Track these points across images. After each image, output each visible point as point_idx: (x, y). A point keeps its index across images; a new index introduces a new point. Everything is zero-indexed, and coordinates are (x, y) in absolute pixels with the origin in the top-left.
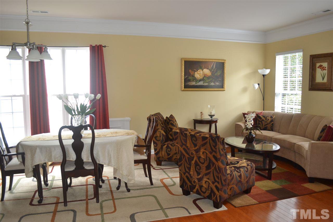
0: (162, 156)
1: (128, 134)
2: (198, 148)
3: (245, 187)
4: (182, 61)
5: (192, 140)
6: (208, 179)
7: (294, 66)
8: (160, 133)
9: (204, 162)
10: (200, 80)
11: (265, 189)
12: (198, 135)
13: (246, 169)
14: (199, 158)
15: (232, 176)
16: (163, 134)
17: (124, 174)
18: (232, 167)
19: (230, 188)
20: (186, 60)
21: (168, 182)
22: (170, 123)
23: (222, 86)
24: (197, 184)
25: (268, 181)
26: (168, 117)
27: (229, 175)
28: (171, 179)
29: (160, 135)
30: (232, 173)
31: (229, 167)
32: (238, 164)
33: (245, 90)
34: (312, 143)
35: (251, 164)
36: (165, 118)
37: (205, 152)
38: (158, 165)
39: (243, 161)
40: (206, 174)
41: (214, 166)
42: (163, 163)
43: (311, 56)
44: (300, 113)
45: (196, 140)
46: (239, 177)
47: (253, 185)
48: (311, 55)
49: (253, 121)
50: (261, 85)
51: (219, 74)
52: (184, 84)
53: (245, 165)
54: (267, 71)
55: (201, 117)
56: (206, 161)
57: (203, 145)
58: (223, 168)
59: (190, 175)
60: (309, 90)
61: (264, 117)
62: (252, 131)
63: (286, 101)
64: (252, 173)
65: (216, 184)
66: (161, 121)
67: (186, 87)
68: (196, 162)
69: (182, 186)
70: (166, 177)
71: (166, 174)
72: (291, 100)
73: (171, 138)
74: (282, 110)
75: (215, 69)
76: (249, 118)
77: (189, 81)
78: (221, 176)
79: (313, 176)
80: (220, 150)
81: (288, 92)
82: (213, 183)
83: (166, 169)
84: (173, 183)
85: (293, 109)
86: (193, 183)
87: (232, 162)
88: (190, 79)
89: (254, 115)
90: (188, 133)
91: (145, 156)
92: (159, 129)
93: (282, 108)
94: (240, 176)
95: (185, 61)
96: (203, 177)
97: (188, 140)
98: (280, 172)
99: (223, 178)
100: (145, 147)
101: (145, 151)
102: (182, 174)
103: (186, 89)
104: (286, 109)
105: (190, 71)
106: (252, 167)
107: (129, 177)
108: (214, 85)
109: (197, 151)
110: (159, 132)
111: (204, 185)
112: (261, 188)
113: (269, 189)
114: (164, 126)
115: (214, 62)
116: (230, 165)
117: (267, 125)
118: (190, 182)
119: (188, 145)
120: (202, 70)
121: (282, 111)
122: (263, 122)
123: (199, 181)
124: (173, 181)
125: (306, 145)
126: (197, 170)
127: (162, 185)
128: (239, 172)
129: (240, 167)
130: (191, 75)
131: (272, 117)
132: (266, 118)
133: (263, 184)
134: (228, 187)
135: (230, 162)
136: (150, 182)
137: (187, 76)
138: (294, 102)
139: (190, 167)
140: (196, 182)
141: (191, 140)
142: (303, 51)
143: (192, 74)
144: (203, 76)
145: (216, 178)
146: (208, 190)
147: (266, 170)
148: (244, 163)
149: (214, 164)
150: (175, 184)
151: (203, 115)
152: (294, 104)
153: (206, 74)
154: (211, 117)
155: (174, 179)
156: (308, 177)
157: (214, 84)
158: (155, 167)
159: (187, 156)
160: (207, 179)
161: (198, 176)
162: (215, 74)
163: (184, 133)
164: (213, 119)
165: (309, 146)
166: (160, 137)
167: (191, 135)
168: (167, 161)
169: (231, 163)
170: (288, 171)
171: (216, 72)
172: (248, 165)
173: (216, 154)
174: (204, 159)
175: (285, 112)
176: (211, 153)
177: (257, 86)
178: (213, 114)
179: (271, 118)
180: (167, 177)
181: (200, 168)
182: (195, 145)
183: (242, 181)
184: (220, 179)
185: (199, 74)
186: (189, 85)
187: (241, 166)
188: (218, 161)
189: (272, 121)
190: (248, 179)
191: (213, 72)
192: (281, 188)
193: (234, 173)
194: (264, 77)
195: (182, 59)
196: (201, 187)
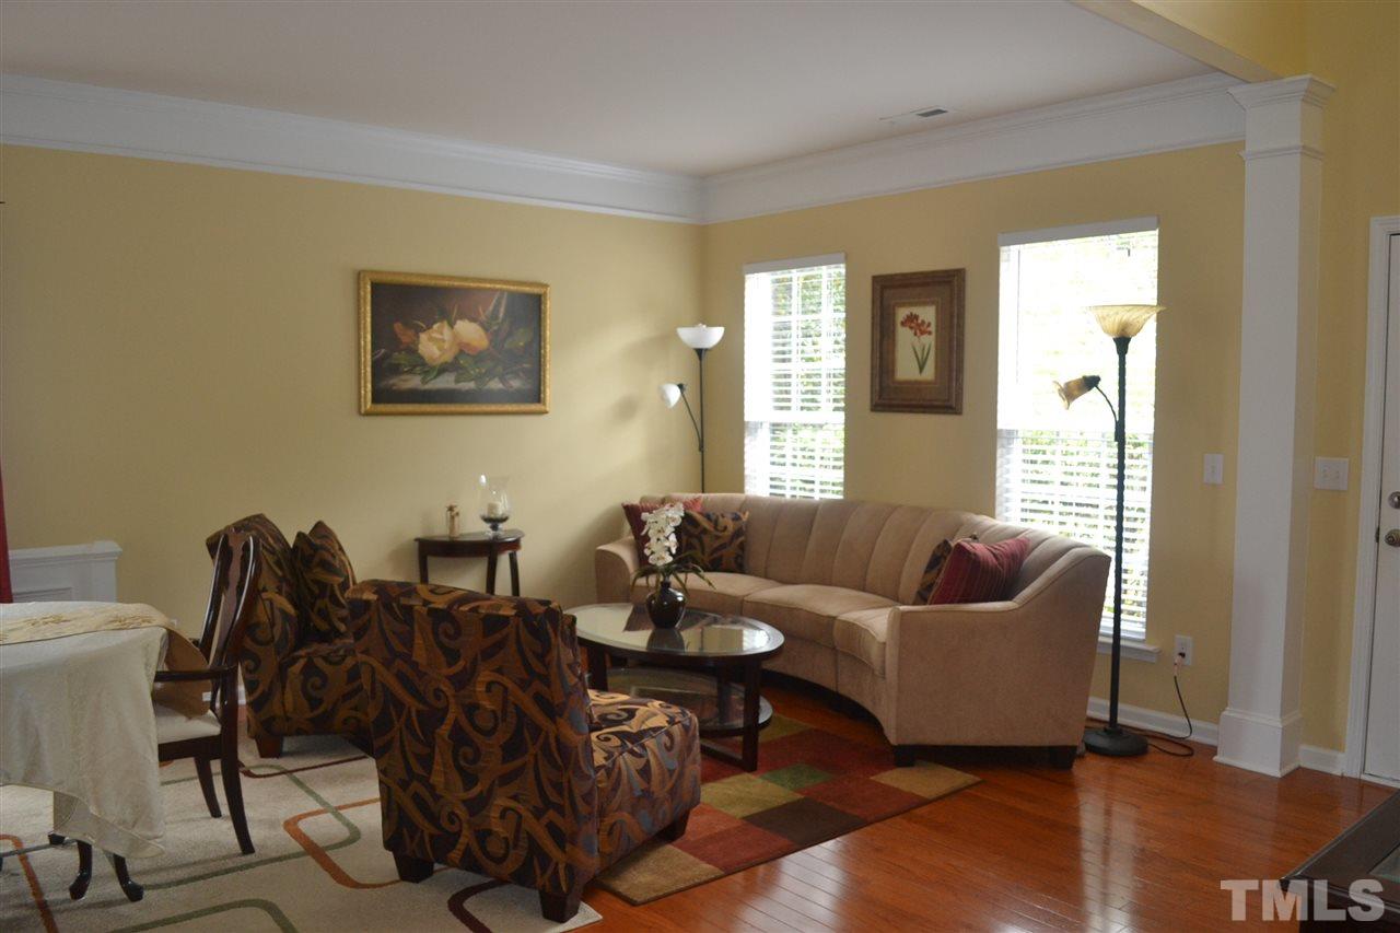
0: (285, 712)
1: (122, 624)
2: (465, 668)
3: (666, 813)
4: (362, 283)
5: (435, 634)
6: (515, 798)
7: (814, 316)
8: (272, 609)
9: (496, 726)
10: (443, 369)
11: (738, 812)
12: (465, 608)
13: (665, 739)
14: (471, 709)
15: (614, 775)
16: (283, 612)
17: (108, 819)
18: (610, 736)
19: (608, 828)
20: (378, 278)
21: (322, 828)
22: (316, 560)
23: (535, 395)
24: (465, 825)
25: (746, 776)
26: (307, 532)
27: (603, 771)
28: (333, 813)
29: (273, 613)
30: (614, 762)
31: (597, 737)
32: (634, 722)
33: (627, 409)
34: (904, 614)
35: (683, 713)
36: (291, 541)
37: (498, 683)
38: (264, 754)
39: (649, 704)
40: (506, 779)
41: (541, 740)
42: (287, 745)
43: (875, 279)
44: (840, 497)
45: (458, 633)
46: (642, 777)
47: (695, 801)
48: (877, 273)
49: (673, 538)
50: (691, 390)
51: (521, 344)
52: (373, 386)
53: (660, 721)
54: (715, 335)
55: (452, 528)
56: (504, 720)
57: (488, 654)
58: (580, 746)
59: (432, 788)
60: (872, 410)
61: (708, 517)
62: (672, 579)
63: (788, 452)
64: (688, 755)
65: (551, 814)
66: (273, 552)
67: (380, 396)
68: (457, 729)
69: (393, 840)
70: (309, 810)
71: (310, 792)
72: (803, 449)
73: (324, 626)
74: (772, 487)
75: (504, 320)
76: (658, 527)
77: (396, 370)
78: (569, 782)
79: (910, 741)
80: (565, 667)
81: (794, 416)
82: (538, 813)
83: (307, 772)
84: (345, 833)
85: (813, 482)
86: (445, 823)
87: (606, 714)
88: (399, 364)
89: (676, 514)
90: (416, 603)
91: (209, 720)
92: (265, 590)
93: (772, 479)
94: (645, 772)
95: (372, 283)
96: (490, 791)
97: (417, 634)
98: (785, 734)
99: (580, 788)
100: (208, 678)
101: (207, 697)
102: (395, 787)
103: (382, 407)
104: (788, 484)
105: (398, 327)
106: (686, 729)
107: (137, 832)
108: (500, 390)
109: (462, 681)
110: (267, 603)
111: (498, 827)
112: (722, 809)
113: (755, 810)
114: (289, 577)
115: (502, 291)
116: (601, 729)
117: (724, 552)
118: (433, 819)
119: (420, 655)
120: (452, 325)
121: (771, 494)
122: (706, 539)
123: (472, 814)
124: (348, 825)
125: (877, 621)
126: (462, 763)
127: (295, 846)
128: (641, 756)
129: (642, 734)
130: (402, 347)
131: (736, 518)
132: (716, 523)
133: (730, 792)
134: (601, 821)
135: (600, 717)
136: (236, 840)
137: (383, 351)
138: (817, 454)
139: (431, 757)
140: (458, 817)
141: (431, 637)
142: (847, 260)
143: (405, 339)
144: (455, 350)
145: (549, 790)
146: (516, 846)
147: (736, 732)
148: (655, 715)
149: (537, 730)
150: (355, 835)
151: (456, 519)
152: (817, 462)
153: (465, 341)
154: (495, 528)
155: (347, 814)
156: (892, 746)
157: (500, 386)
158: (252, 765)
159: (414, 705)
160: (511, 798)
161: (467, 789)
162: (506, 346)
163: (398, 605)
164: (501, 533)
165: (891, 626)
166: (273, 625)
167: (433, 612)
168: (306, 733)
169: (605, 721)
170: (816, 730)
171: (510, 334)
172: (672, 721)
173: (549, 686)
174: (493, 712)
175: (783, 495)
176: (523, 685)
177: (674, 394)
178: (500, 512)
179: (733, 519)
180: (315, 806)
181: (477, 751)
182: (452, 656)
183: (653, 793)
184: (566, 793)
185: (435, 343)
186: (394, 388)
187: (644, 727)
188: (558, 719)
189: (738, 533)
190: (676, 781)
191: (496, 333)
192: (799, 801)
193: (621, 761)
194: (700, 358)
195: (359, 276)
196: (483, 835)
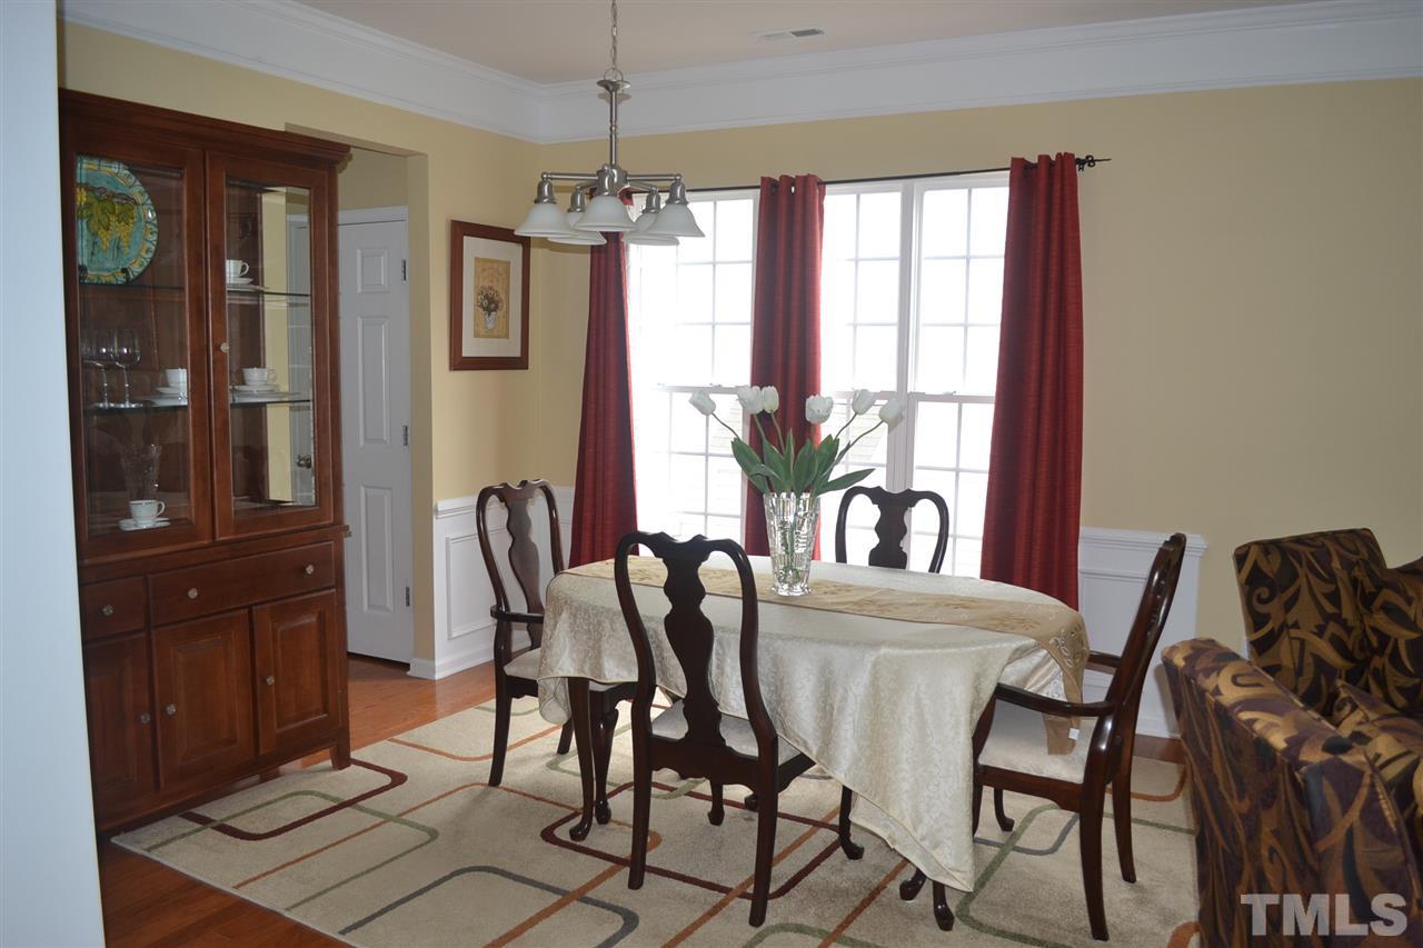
2: (1250, 810)
14: (1260, 878)
45: (1239, 751)
92: (1296, 625)
97: (1212, 734)
101: (1074, 734)
109: (1250, 830)
110: (1297, 644)
119: (1217, 768)
182: (1240, 787)
